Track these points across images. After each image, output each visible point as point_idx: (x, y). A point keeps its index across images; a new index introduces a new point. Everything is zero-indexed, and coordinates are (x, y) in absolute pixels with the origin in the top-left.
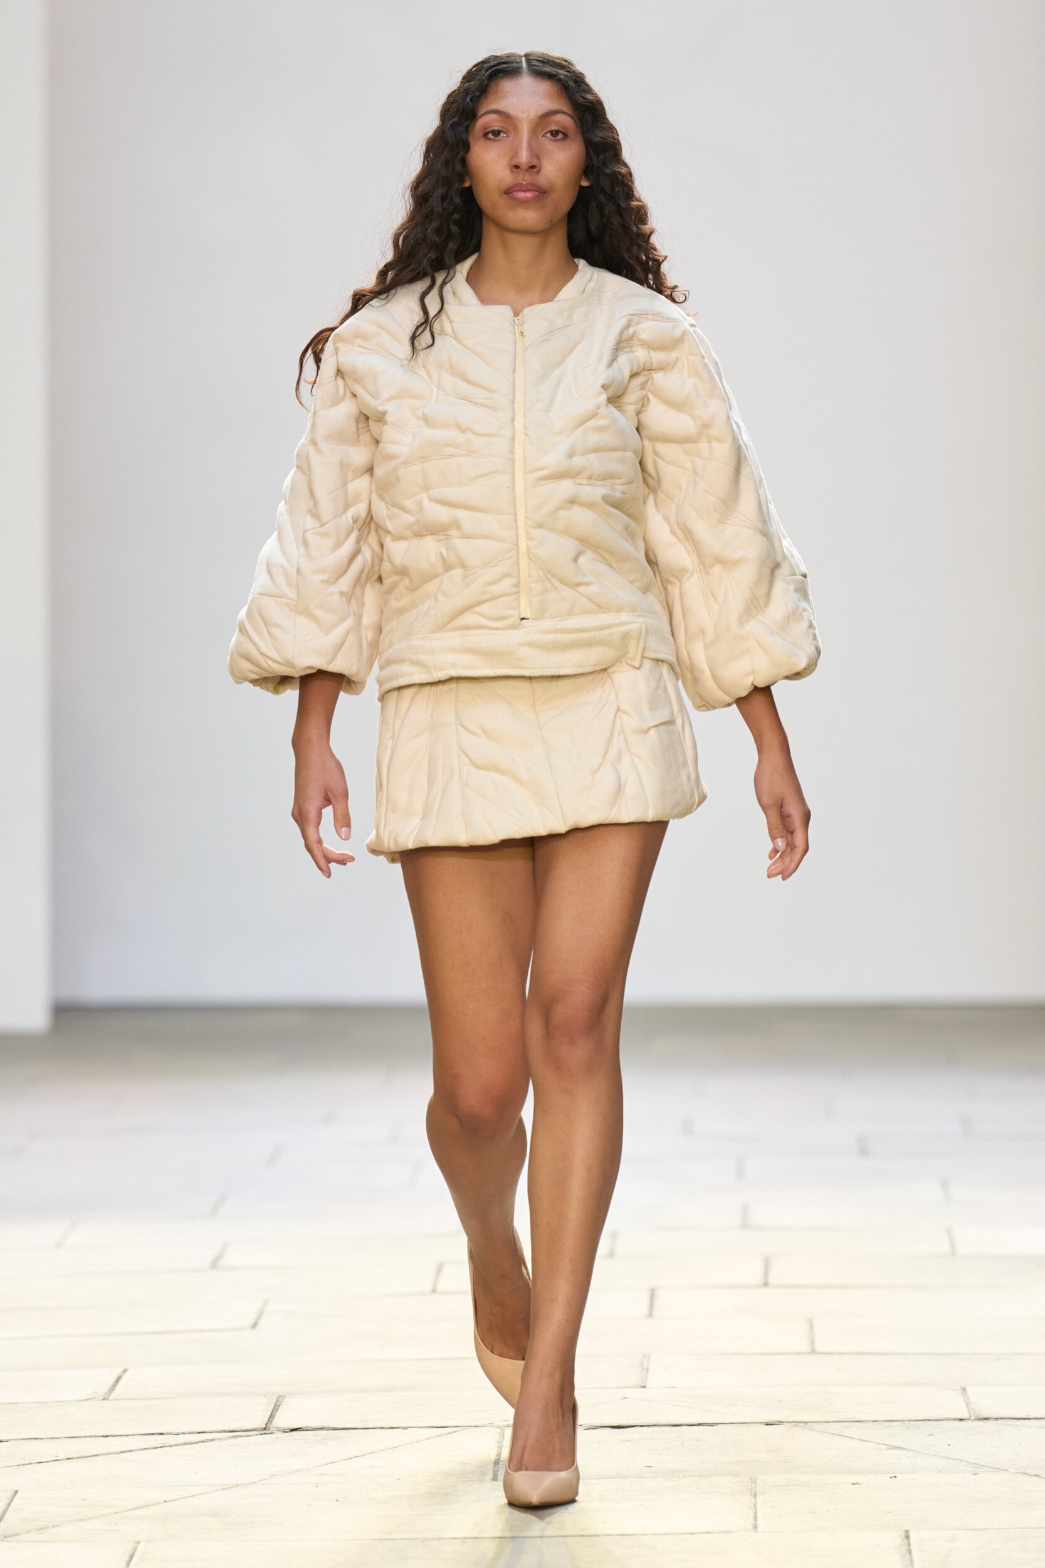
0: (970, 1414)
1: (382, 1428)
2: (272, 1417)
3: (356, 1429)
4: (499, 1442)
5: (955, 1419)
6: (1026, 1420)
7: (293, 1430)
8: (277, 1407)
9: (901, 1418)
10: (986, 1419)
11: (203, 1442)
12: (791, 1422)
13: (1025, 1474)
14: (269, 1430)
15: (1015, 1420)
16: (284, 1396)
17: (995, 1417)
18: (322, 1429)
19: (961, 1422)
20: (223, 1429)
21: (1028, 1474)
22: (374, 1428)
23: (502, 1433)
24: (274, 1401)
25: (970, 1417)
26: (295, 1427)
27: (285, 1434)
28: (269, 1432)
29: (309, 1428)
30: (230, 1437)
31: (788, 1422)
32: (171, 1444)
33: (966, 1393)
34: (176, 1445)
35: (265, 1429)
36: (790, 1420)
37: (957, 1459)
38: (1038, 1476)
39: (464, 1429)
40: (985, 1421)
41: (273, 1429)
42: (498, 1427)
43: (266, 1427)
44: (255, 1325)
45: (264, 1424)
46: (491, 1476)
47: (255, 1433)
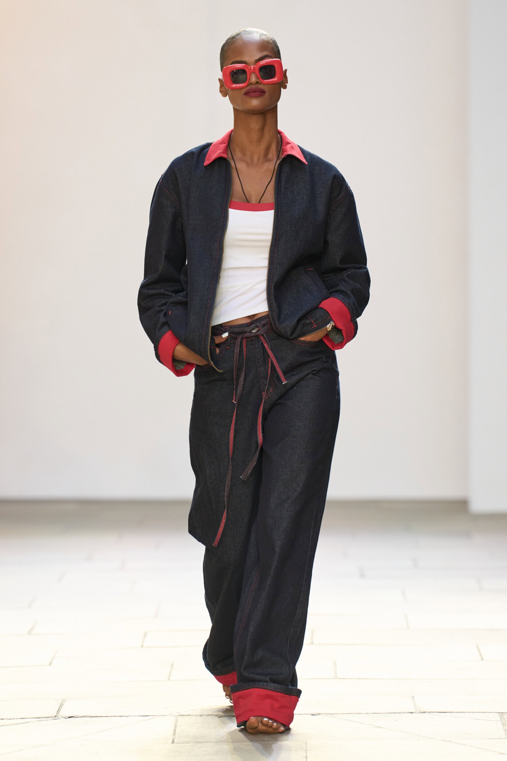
0: (416, 710)
1: (115, 716)
2: (58, 711)
3: (102, 717)
4: (175, 724)
5: (409, 713)
6: (445, 713)
7: (70, 717)
8: (61, 706)
9: (381, 712)
10: (424, 712)
11: (24, 723)
12: (325, 714)
13: (444, 740)
14: (57, 717)
15: (439, 713)
16: (66, 700)
17: (429, 712)
18: (85, 717)
19: (411, 714)
20: (34, 717)
21: (445, 741)
22: (111, 717)
23: (176, 719)
24: (60, 702)
25: (416, 711)
26: (71, 716)
27: (65, 719)
28: (58, 718)
29: (78, 716)
30: (38, 721)
31: (323, 714)
32: (7, 724)
33: (414, 699)
34: (10, 725)
35: (55, 717)
36: (324, 713)
37: (409, 733)
38: (450, 742)
39: (157, 717)
40: (424, 713)
41: (59, 717)
42: (175, 716)
43: (56, 715)
44: (50, 664)
45: (55, 714)
46: (171, 741)
47: (51, 718)
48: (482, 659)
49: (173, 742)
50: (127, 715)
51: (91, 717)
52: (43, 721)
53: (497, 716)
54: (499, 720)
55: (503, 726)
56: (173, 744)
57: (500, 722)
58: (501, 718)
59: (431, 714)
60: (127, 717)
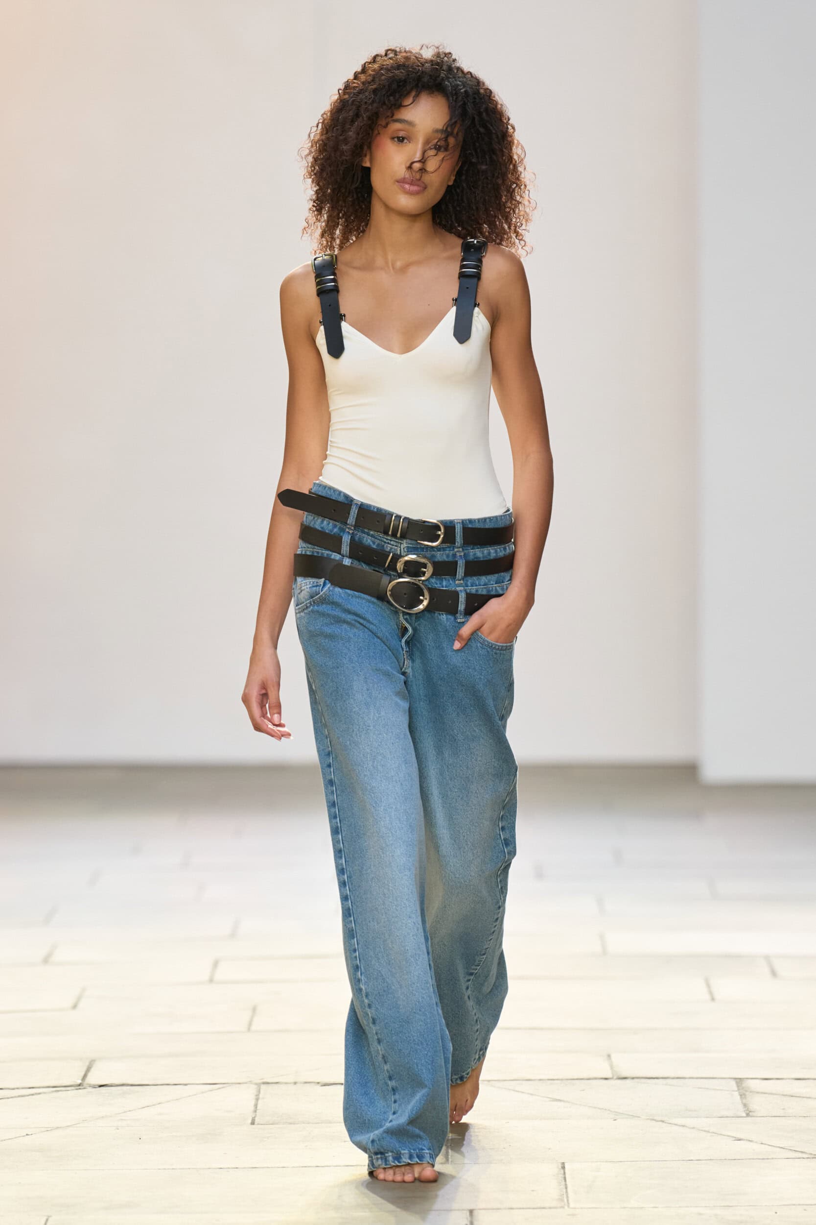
0: (613, 1074)
1: (169, 1084)
2: (85, 1076)
4: (257, 1095)
5: (601, 1079)
6: (655, 1079)
7: (101, 1086)
8: (89, 1069)
9: (561, 1078)
10: (625, 1078)
11: (33, 1094)
13: (653, 1120)
16: (95, 1060)
17: (632, 1077)
18: (123, 1085)
19: (606, 1081)
20: (48, 1085)
21: (655, 1120)
23: (259, 1088)
24: (87, 1063)
25: (613, 1076)
26: (103, 1084)
27: (95, 1089)
28: (83, 1087)
29: (114, 1085)
30: (54, 1091)
33: (611, 1058)
34: (12, 1097)
35: (80, 1085)
37: (602, 1109)
38: (663, 1121)
39: (230, 1085)
40: (624, 1080)
41: (86, 1085)
42: (256, 1084)
43: (81, 1083)
44: (75, 1007)
45: (79, 1081)
46: (250, 1121)
47: (73, 1088)
48: (713, 999)
49: (253, 1123)
50: (185, 1083)
51: (132, 1085)
52: (60, 1092)
53: (733, 1083)
54: (736, 1089)
55: (741, 1098)
56: (253, 1126)
57: (737, 1092)
58: (738, 1086)
59: (636, 1080)
60: (186, 1085)
